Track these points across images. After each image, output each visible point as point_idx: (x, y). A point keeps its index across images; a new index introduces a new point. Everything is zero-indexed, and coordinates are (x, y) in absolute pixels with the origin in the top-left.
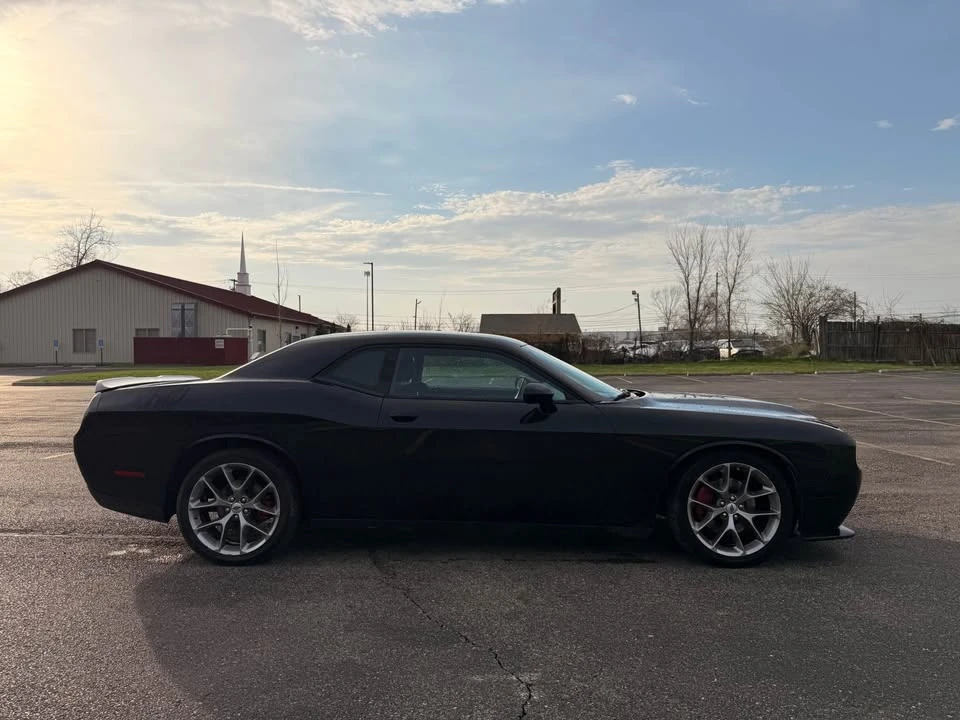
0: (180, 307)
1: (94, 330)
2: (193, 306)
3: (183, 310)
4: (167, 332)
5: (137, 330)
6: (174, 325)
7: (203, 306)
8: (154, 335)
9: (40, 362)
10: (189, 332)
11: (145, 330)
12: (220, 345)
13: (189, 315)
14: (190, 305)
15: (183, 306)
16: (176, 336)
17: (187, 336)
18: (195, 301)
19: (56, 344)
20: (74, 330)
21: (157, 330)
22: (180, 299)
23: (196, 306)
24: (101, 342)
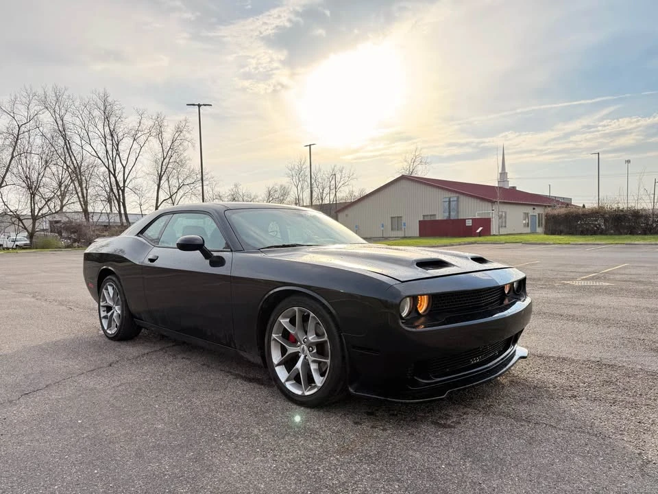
0: (448, 200)
1: (401, 217)
2: (455, 199)
3: (450, 201)
4: (441, 216)
5: (424, 216)
6: (444, 212)
7: (462, 198)
8: (432, 219)
9: (376, 236)
10: (453, 216)
11: (428, 215)
12: (469, 223)
13: (453, 204)
14: (454, 197)
15: (450, 199)
16: (445, 218)
17: (452, 218)
18: (457, 195)
19: (383, 226)
20: (392, 218)
21: (435, 215)
22: (447, 195)
23: (458, 198)
24: (405, 224)
